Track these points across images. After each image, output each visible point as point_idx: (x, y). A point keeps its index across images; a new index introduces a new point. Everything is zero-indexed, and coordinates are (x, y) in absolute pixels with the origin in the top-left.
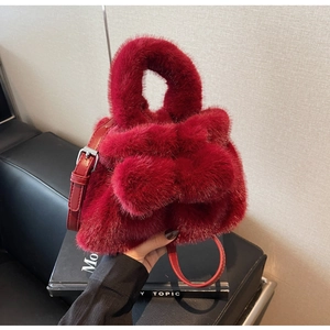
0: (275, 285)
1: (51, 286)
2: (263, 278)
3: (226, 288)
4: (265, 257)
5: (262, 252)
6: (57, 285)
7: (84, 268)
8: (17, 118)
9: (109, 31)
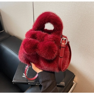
0: (77, 84)
1: (13, 81)
2: (73, 82)
3: (64, 84)
4: (75, 76)
5: (74, 74)
6: (15, 81)
7: (23, 76)
8: (4, 31)
9: (34, 8)
